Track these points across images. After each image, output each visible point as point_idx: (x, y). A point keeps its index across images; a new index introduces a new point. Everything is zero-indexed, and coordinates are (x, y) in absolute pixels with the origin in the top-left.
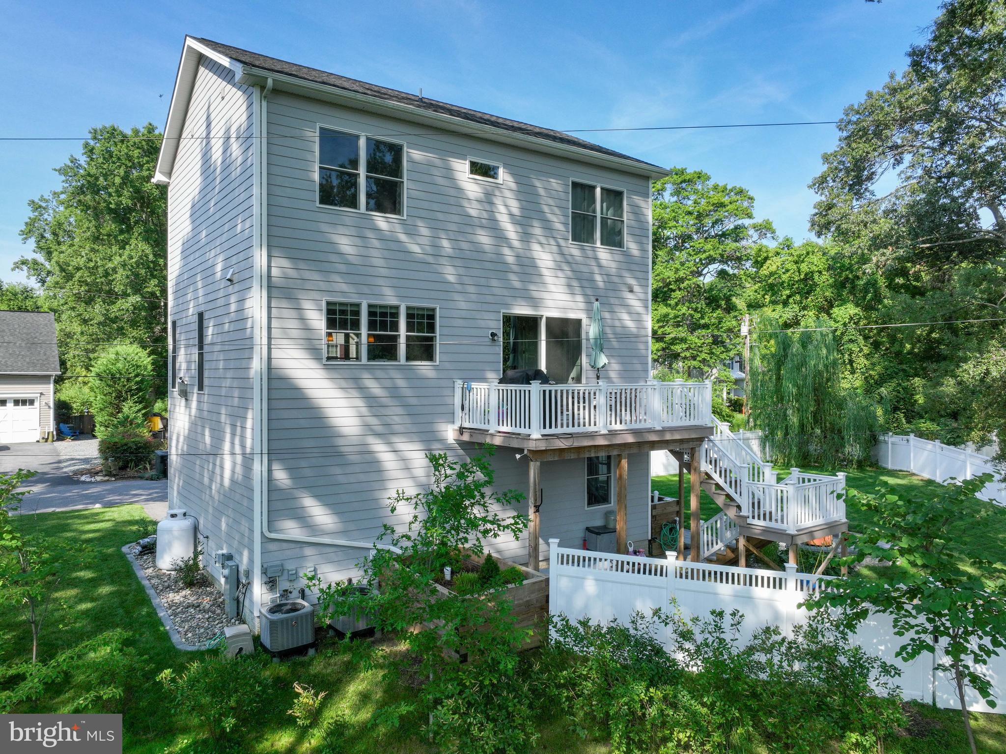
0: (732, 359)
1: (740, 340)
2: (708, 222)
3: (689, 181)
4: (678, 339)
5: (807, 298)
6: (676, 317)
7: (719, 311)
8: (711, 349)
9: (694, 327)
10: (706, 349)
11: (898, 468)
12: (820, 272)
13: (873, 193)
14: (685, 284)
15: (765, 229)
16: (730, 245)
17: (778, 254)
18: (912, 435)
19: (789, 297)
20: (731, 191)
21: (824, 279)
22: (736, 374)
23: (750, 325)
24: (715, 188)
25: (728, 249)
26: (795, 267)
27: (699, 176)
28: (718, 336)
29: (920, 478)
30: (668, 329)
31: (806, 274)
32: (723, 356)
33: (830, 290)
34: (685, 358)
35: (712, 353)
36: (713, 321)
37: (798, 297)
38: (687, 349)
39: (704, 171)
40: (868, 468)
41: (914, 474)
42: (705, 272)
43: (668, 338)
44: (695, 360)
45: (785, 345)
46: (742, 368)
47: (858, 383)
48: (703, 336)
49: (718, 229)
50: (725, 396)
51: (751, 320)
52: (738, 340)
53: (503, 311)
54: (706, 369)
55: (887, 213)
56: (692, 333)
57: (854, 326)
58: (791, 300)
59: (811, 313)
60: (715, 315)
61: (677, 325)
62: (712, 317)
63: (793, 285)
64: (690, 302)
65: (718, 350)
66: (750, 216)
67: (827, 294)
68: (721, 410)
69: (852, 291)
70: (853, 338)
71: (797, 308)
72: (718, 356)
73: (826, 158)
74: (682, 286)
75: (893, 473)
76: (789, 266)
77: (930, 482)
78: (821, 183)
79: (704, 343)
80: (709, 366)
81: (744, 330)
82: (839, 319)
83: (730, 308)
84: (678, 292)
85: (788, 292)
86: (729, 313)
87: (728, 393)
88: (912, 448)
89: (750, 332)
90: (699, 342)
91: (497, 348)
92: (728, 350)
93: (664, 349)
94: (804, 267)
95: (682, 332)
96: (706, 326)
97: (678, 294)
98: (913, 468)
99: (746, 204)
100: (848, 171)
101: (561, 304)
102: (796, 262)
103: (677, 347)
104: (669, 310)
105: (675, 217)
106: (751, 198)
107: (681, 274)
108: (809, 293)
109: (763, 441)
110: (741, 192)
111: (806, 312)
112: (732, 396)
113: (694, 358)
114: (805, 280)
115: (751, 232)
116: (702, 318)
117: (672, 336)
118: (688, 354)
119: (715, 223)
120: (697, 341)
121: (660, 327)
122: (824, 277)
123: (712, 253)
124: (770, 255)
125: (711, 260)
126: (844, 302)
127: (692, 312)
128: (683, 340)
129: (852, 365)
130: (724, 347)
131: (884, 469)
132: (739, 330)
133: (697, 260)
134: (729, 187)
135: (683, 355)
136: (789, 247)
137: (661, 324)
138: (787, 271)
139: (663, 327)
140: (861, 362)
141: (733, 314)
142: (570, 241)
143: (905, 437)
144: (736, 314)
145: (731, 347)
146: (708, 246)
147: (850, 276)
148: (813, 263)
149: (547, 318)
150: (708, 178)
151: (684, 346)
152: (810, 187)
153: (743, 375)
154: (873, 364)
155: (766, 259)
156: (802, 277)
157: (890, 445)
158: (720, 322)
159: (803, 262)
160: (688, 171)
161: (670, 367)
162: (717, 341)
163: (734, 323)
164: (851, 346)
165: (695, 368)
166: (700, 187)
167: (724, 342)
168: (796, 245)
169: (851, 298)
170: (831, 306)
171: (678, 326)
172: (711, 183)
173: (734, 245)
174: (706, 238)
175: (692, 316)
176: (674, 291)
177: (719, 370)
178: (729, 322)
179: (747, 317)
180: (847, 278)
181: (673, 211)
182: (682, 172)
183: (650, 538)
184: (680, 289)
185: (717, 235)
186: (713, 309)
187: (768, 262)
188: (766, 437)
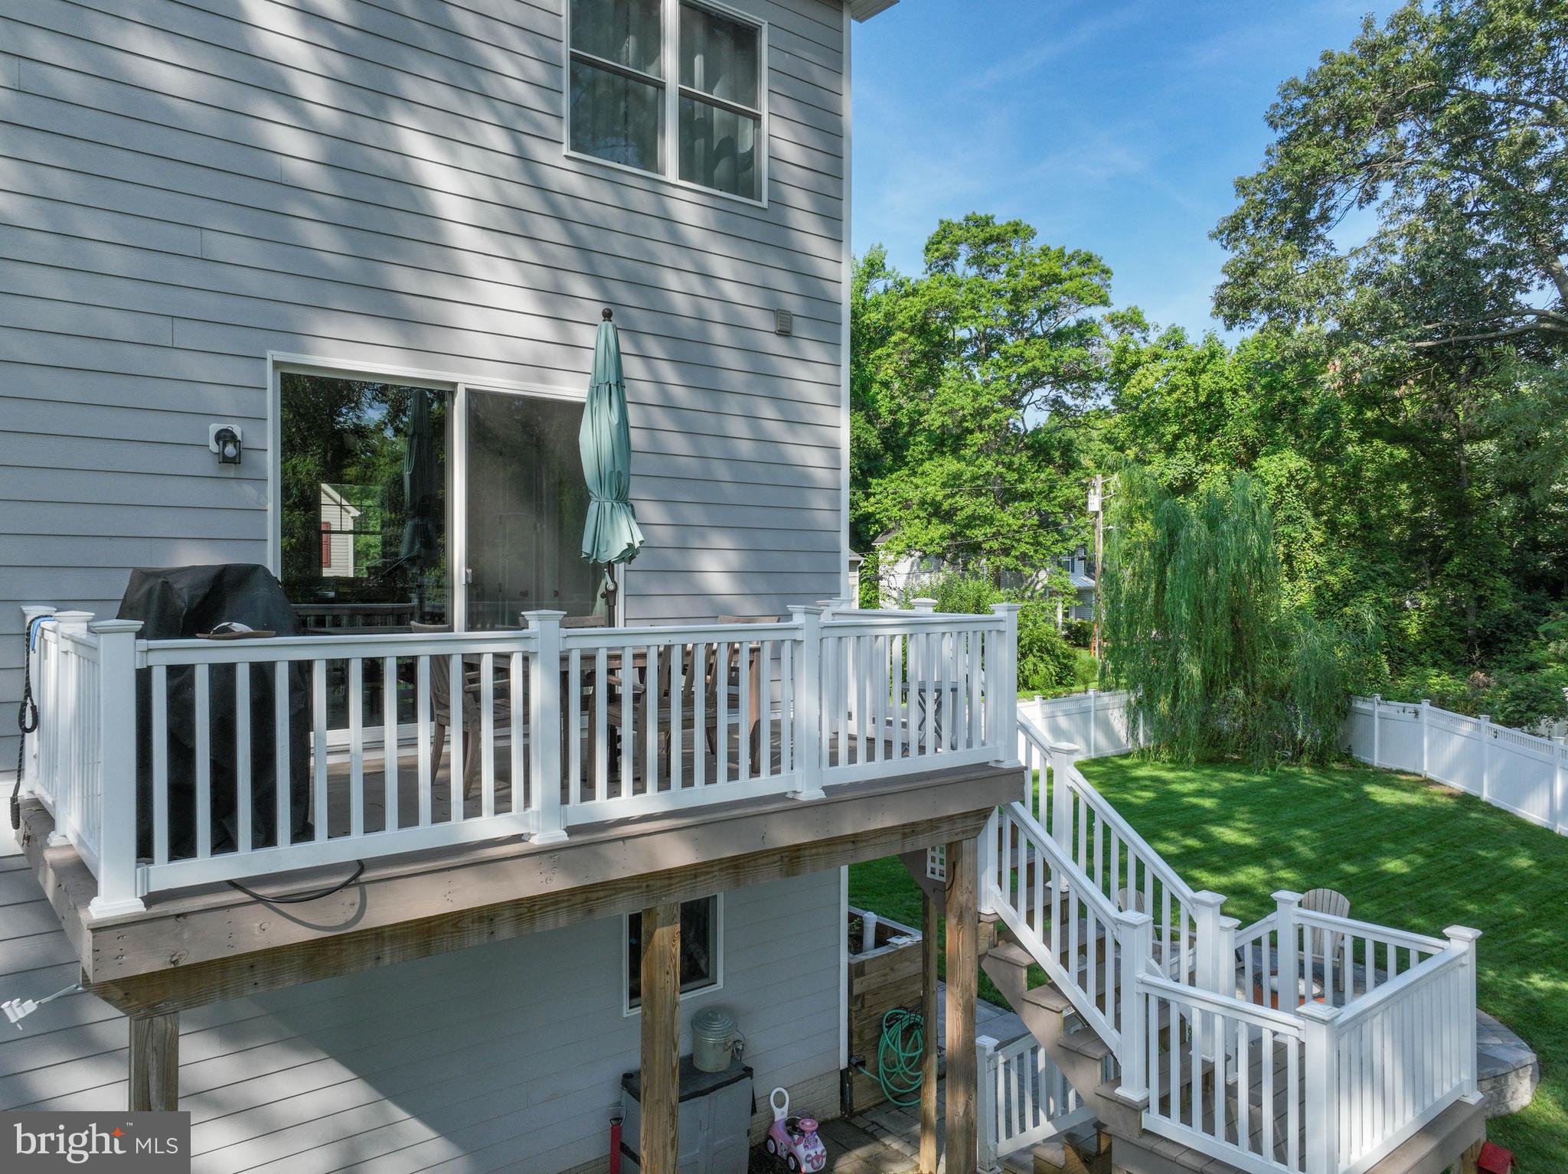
0: (1072, 554)
1: (1088, 520)
2: (1031, 309)
3: (998, 239)
4: (979, 518)
5: (1209, 440)
6: (974, 478)
7: (1051, 469)
8: (1035, 537)
9: (1008, 496)
10: (1027, 535)
11: (1395, 767)
12: (1235, 392)
13: (1330, 245)
14: (990, 421)
15: (1131, 321)
16: (1070, 352)
17: (1156, 357)
18: (1425, 705)
19: (1177, 437)
20: (1072, 257)
21: (1242, 405)
22: (1079, 580)
23: (1104, 494)
24: (1045, 252)
25: (1066, 358)
26: (1189, 381)
27: (1016, 229)
28: (1048, 514)
29: (1446, 790)
30: (960, 501)
31: (1210, 395)
32: (1056, 549)
33: (1254, 424)
34: (991, 551)
35: (1039, 544)
36: (1040, 486)
37: (1192, 439)
38: (995, 536)
39: (1025, 222)
40: (1335, 766)
41: (1430, 782)
42: (1025, 400)
43: (960, 516)
44: (1008, 555)
45: (1172, 527)
46: (1090, 570)
47: (1304, 598)
48: (1022, 513)
49: (1049, 324)
50: (1060, 618)
51: (1105, 485)
52: (1082, 521)
53: (273, 355)
54: (1027, 571)
55: (1361, 278)
56: (1003, 508)
57: (1296, 492)
58: (1180, 444)
59: (1218, 469)
60: (1043, 476)
61: (977, 493)
62: (1038, 478)
63: (1185, 416)
64: (998, 451)
65: (1047, 538)
66: (1105, 302)
67: (1248, 432)
68: (1052, 645)
69: (1293, 427)
70: (1295, 514)
71: (1191, 459)
72: (1048, 549)
73: (1242, 187)
74: (985, 422)
75: (1387, 778)
76: (1178, 378)
77: (1468, 801)
78: (1233, 229)
79: (1023, 526)
80: (1033, 566)
81: (1094, 503)
82: (1270, 478)
83: (1069, 465)
84: (978, 434)
85: (1175, 428)
86: (1067, 473)
87: (1066, 615)
88: (1426, 729)
89: (1104, 507)
90: (1015, 524)
91: (248, 490)
92: (1066, 539)
93: (953, 536)
94: (1206, 381)
95: (985, 506)
96: (1027, 496)
97: (978, 438)
98: (1427, 770)
99: (1096, 281)
100: (1284, 206)
101: (525, 351)
102: (1191, 373)
103: (976, 532)
104: (962, 466)
105: (973, 301)
106: (1106, 271)
107: (984, 401)
108: (1213, 430)
109: (1132, 713)
110: (1088, 260)
111: (1208, 466)
112: (1073, 620)
113: (1006, 551)
114: (1206, 406)
115: (1107, 329)
116: (1021, 480)
117: (968, 511)
118: (995, 545)
119: (1043, 312)
120: (1011, 521)
121: (946, 497)
122: (1241, 401)
123: (1038, 363)
124: (1143, 359)
125: (1036, 378)
126: (1277, 447)
127: (1003, 470)
128: (988, 520)
129: (1291, 565)
130: (1059, 532)
131: (1366, 766)
132: (1086, 504)
133: (1013, 378)
134: (1068, 252)
135: (986, 546)
136: (1177, 345)
137: (948, 491)
138: (1174, 388)
139: (953, 495)
140: (1311, 558)
141: (1074, 475)
142: (565, 150)
143: (1411, 706)
144: (1080, 474)
145: (1071, 532)
146: (1031, 352)
147: (1290, 398)
148: (1222, 374)
149: (471, 394)
150: (1032, 234)
151: (989, 530)
152: (1213, 236)
153: (1092, 583)
154: (1332, 563)
155: (1136, 366)
156: (1202, 399)
157: (1377, 720)
158: (1052, 488)
159: (1203, 371)
160: (997, 221)
161: (965, 569)
162: (1046, 522)
163: (1077, 491)
164: (1288, 529)
165: (1008, 569)
166: (1018, 249)
167: (1059, 524)
168: (1190, 341)
169: (1291, 439)
170: (1254, 453)
171: (979, 494)
172: (1036, 244)
173: (1076, 352)
174: (1028, 340)
175: (1001, 476)
176: (971, 432)
177: (1049, 575)
178: (1067, 490)
179: (1099, 480)
180: (1283, 403)
181: (971, 290)
182: (987, 221)
183: (843, 1064)
184: (981, 429)
185: (1046, 334)
186: (1039, 466)
187: (1141, 371)
188: (1139, 702)
